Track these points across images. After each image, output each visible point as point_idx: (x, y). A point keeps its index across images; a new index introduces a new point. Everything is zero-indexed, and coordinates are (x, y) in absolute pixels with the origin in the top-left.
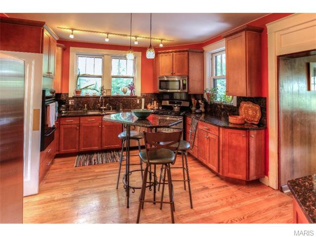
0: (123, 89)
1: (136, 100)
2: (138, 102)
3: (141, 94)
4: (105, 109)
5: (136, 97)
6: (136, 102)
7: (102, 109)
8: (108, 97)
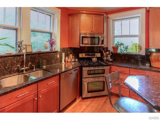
0: (45, 45)
1: (57, 54)
2: (58, 56)
3: (61, 49)
4: (26, 70)
5: (57, 52)
6: (57, 57)
7: (23, 71)
8: (29, 54)
